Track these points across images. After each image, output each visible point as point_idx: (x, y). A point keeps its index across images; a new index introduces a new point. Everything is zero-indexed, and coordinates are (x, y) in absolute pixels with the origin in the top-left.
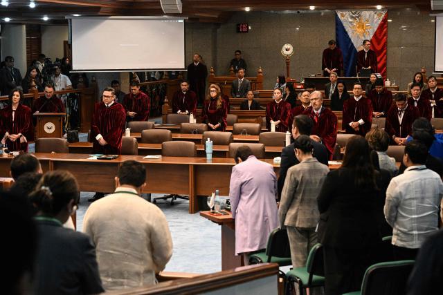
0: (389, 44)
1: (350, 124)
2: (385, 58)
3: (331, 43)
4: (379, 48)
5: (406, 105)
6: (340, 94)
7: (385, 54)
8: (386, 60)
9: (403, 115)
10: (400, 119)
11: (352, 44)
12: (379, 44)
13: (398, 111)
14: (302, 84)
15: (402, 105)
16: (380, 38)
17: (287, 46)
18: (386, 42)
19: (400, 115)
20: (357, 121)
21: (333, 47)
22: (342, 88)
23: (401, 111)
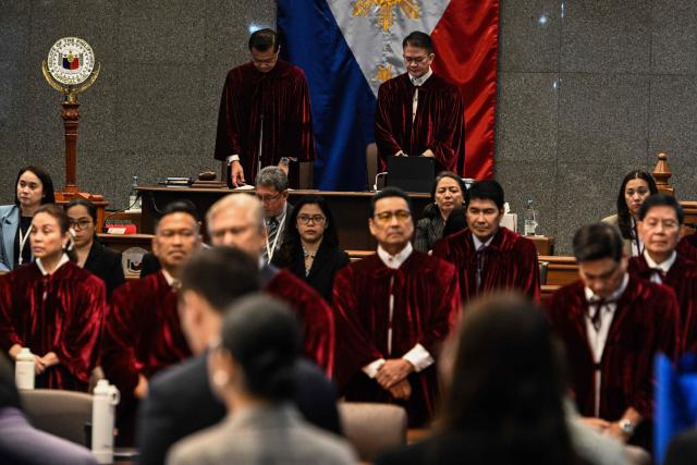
0: (508, 60)
1: (373, 369)
2: (487, 118)
3: (257, 42)
4: (462, 74)
5: (621, 278)
6: (310, 253)
7: (492, 101)
8: (492, 126)
9: (607, 318)
10: (598, 340)
11: (349, 54)
12: (464, 57)
13: (586, 304)
14: (133, 217)
15: (604, 277)
16: (470, 30)
17: (70, 47)
18: (494, 51)
19: (596, 319)
20: (398, 353)
21: (269, 60)
22: (319, 227)
23: (600, 304)
